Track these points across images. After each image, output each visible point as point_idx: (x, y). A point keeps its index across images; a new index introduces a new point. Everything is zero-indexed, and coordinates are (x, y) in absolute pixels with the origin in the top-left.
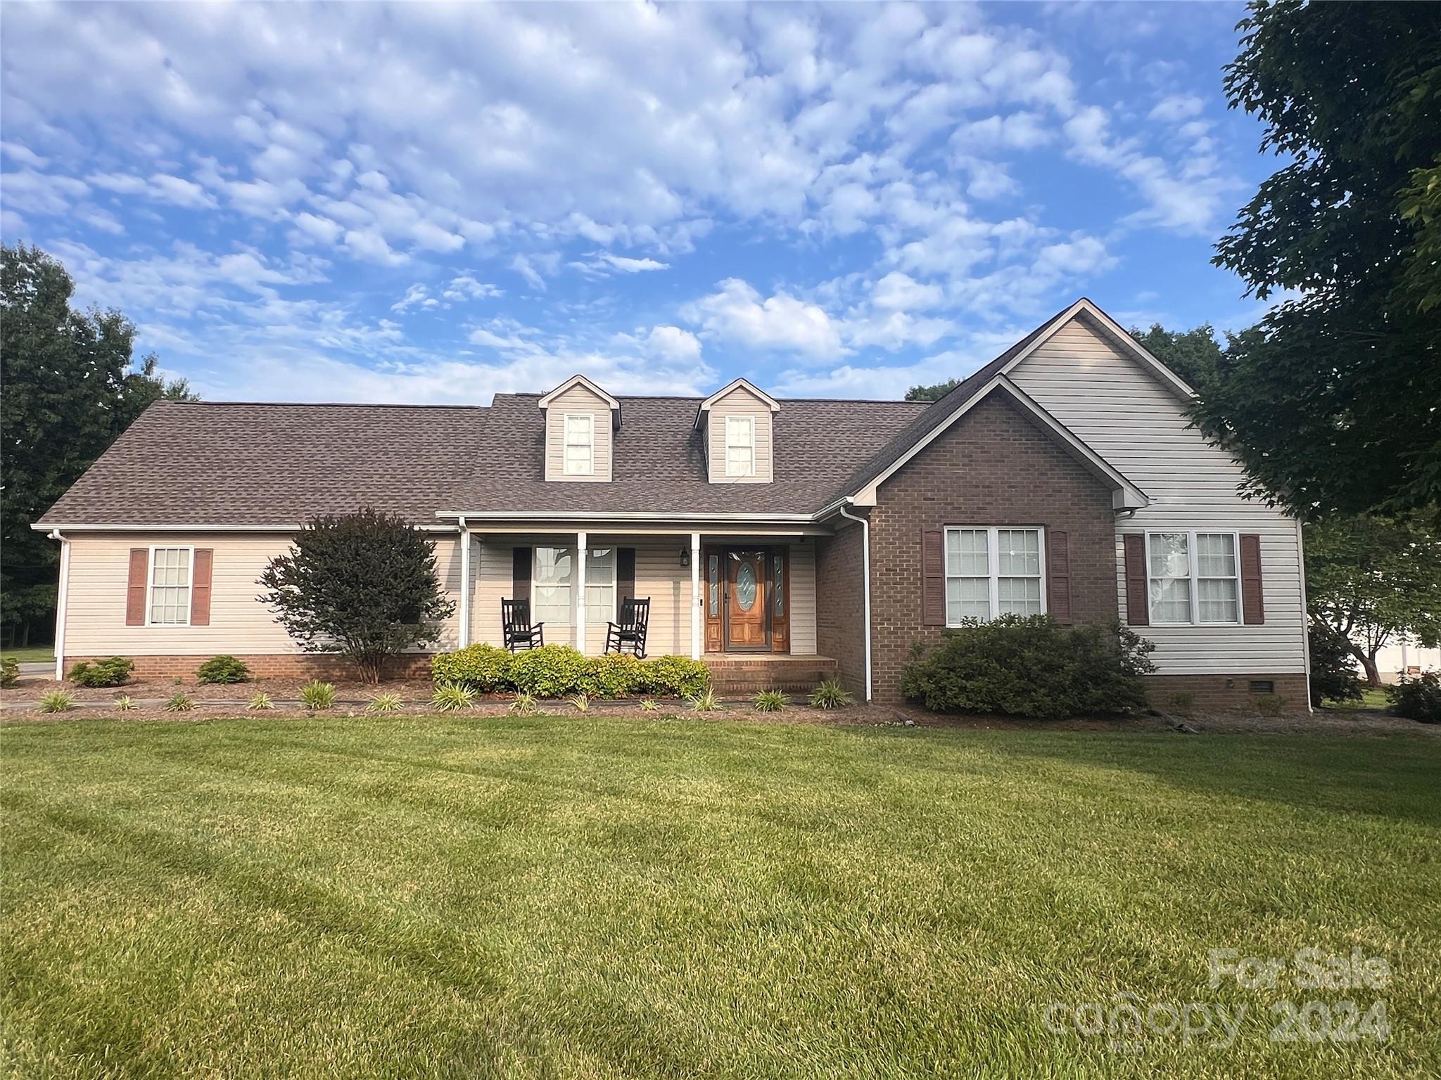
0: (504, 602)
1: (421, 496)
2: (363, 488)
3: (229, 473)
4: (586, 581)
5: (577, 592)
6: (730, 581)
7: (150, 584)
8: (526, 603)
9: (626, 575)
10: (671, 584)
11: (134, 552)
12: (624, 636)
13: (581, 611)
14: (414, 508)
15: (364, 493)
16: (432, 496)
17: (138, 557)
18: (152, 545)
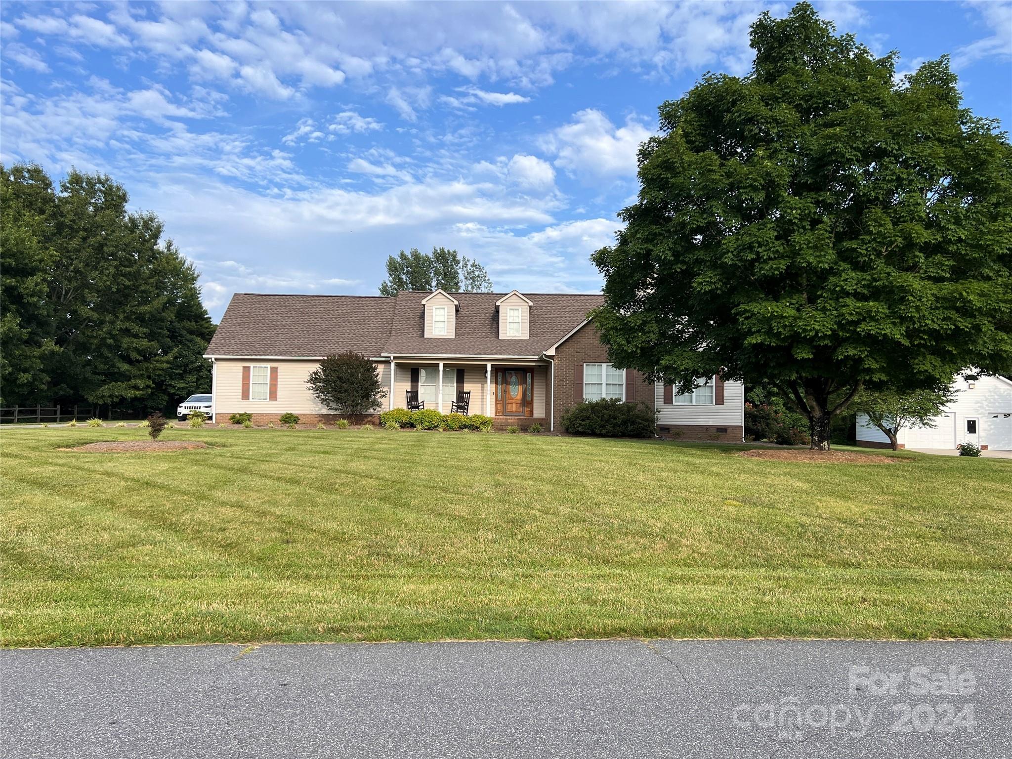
0: (407, 392)
1: (368, 344)
2: (341, 340)
3: (280, 332)
4: (443, 383)
5: (439, 388)
6: (507, 384)
7: (251, 382)
8: (417, 392)
9: (460, 381)
10: (480, 385)
11: (244, 367)
12: (459, 407)
13: (440, 396)
14: (365, 349)
15: (342, 342)
16: (373, 344)
17: (246, 370)
18: (252, 365)
